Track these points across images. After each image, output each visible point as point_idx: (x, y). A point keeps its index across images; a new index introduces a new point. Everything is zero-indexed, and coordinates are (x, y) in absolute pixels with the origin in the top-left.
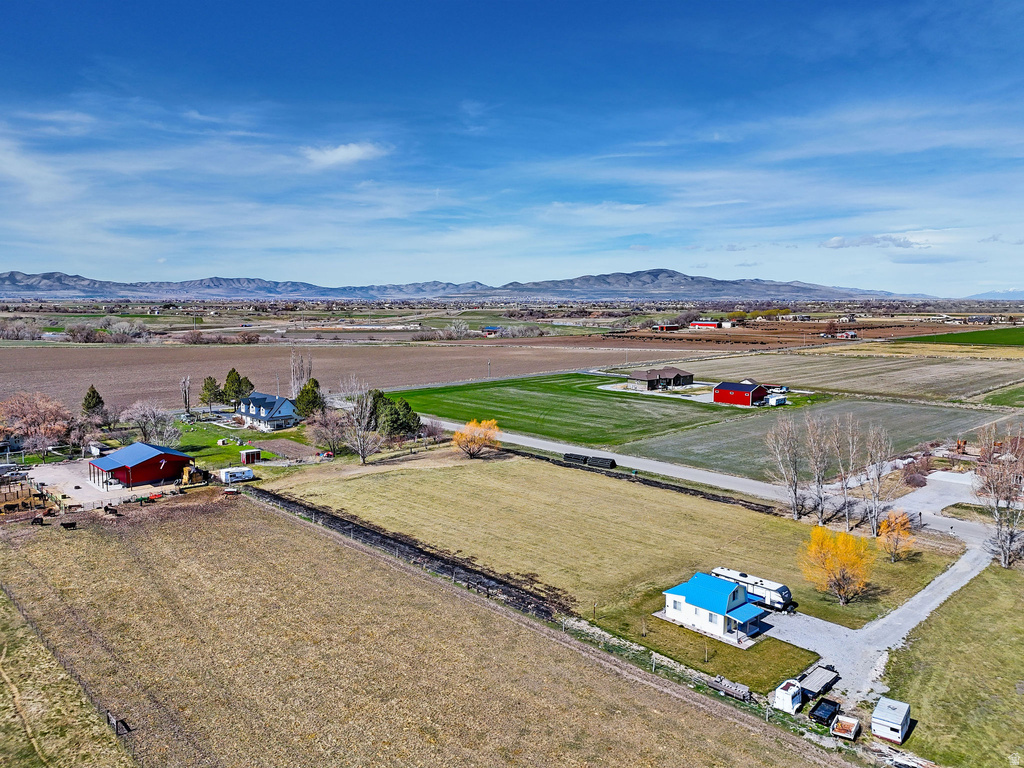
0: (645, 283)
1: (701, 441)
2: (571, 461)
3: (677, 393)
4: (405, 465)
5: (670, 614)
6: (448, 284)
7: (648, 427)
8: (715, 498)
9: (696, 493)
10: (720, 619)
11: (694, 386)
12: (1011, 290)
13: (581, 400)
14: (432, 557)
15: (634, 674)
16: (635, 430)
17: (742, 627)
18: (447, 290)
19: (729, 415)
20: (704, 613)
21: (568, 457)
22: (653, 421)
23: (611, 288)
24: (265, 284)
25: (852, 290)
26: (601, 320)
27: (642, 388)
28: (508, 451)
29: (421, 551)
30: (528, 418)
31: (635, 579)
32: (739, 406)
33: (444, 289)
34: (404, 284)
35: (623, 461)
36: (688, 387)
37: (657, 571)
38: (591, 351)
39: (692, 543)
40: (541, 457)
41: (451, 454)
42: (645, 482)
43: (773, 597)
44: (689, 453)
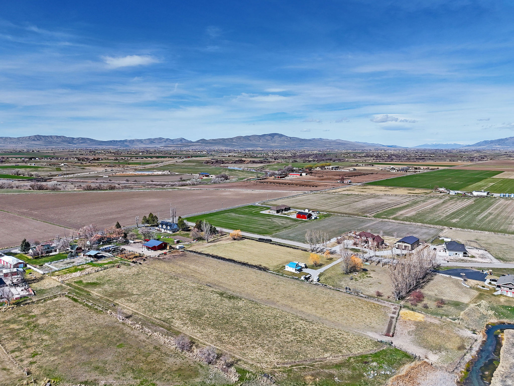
0: (268, 140)
1: (292, 233)
2: (261, 240)
3: (285, 214)
4: (218, 243)
5: (286, 269)
6: (167, 139)
7: (278, 228)
8: (295, 248)
9: (291, 247)
10: (294, 269)
11: (291, 211)
12: (434, 143)
13: (257, 218)
14: (240, 263)
15: (281, 277)
16: (274, 229)
17: (298, 270)
18: (167, 142)
19: (300, 223)
20: (292, 268)
21: (259, 239)
22: (279, 226)
23: (251, 143)
24: (67, 139)
25: (364, 143)
26: (250, 165)
27: (274, 213)
28: (243, 238)
29: (236, 262)
30: (243, 226)
31: (280, 265)
32: (304, 219)
33: (165, 141)
34: (144, 139)
35: (274, 239)
36: (289, 211)
37: (283, 263)
38: (253, 192)
39: (290, 258)
40: (252, 239)
41: (229, 239)
42: (279, 245)
43: (304, 266)
44: (289, 237)
